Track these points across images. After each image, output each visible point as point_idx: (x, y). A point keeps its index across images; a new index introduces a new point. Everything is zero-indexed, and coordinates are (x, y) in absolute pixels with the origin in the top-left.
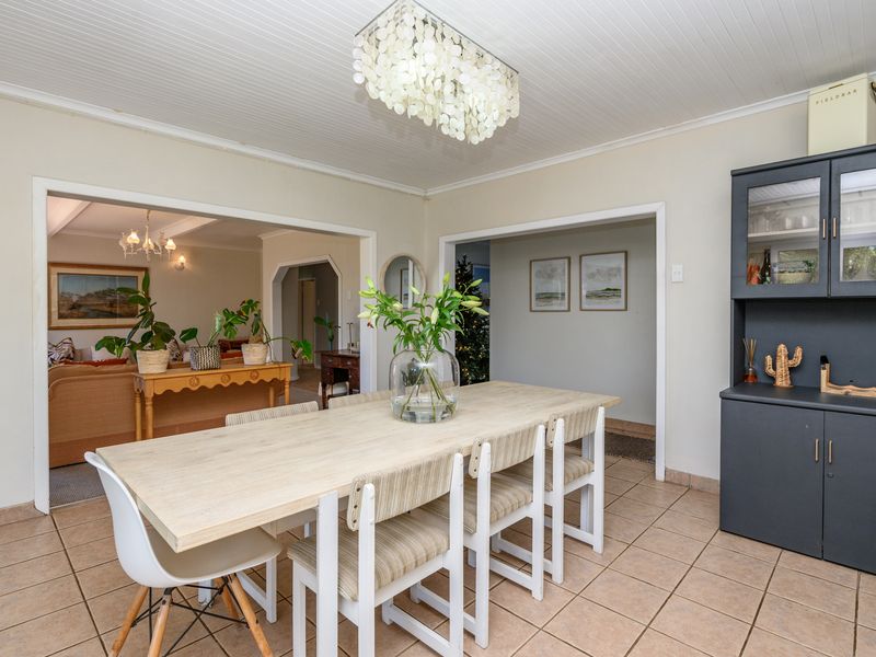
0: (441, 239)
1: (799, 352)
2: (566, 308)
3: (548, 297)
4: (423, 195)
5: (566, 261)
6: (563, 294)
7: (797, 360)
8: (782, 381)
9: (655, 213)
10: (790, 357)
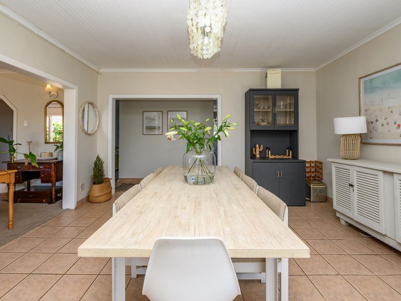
0: (109, 96)
1: (262, 147)
2: (161, 133)
3: (152, 128)
4: (97, 70)
5: (161, 113)
6: (160, 127)
7: (261, 149)
8: (258, 156)
9: (217, 99)
10: (259, 148)
